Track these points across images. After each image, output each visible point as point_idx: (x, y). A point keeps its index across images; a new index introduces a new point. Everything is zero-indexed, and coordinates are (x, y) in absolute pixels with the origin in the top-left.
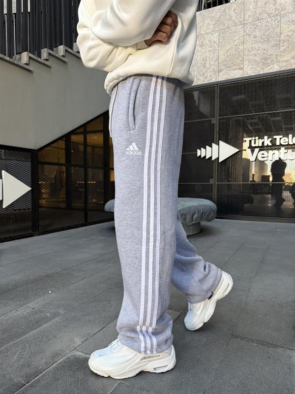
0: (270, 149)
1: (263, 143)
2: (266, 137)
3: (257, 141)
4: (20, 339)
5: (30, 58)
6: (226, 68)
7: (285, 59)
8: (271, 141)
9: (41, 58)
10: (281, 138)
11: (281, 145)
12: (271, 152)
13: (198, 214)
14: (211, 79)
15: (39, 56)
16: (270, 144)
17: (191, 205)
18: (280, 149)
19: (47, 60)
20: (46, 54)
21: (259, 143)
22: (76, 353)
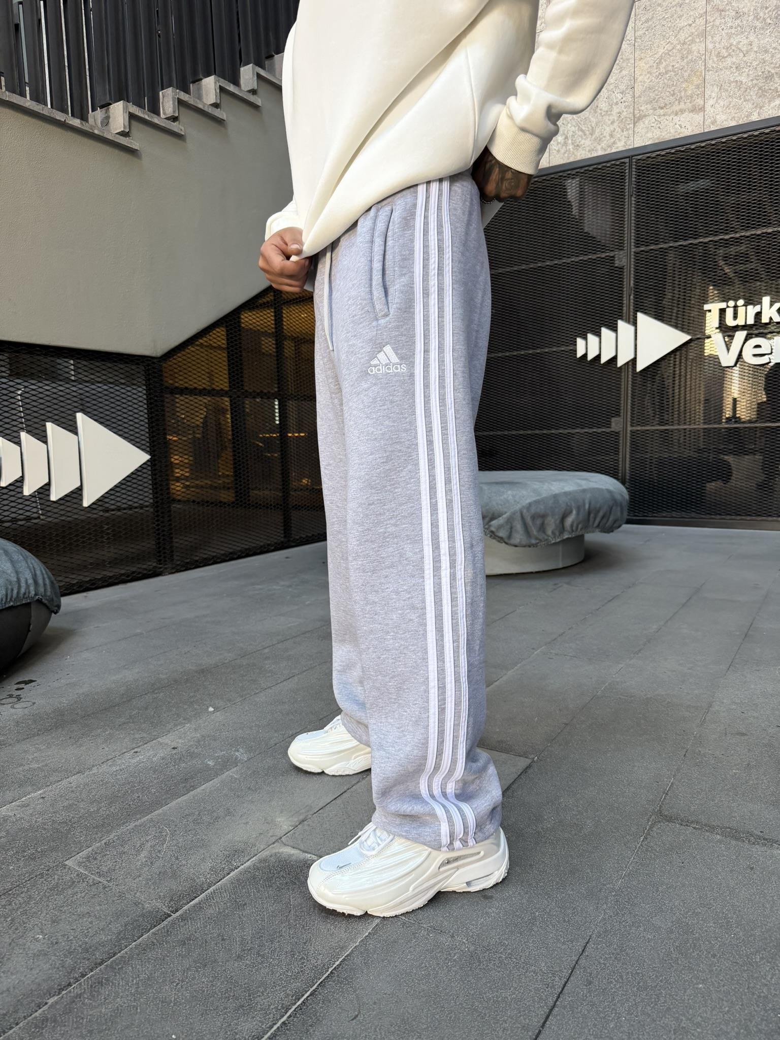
4: (149, 817)
5: (132, 116)
6: (655, 109)
9: (158, 114)
13: (578, 514)
14: (614, 143)
15: (155, 110)
17: (557, 492)
19: (174, 119)
20: (172, 102)
22: (281, 850)
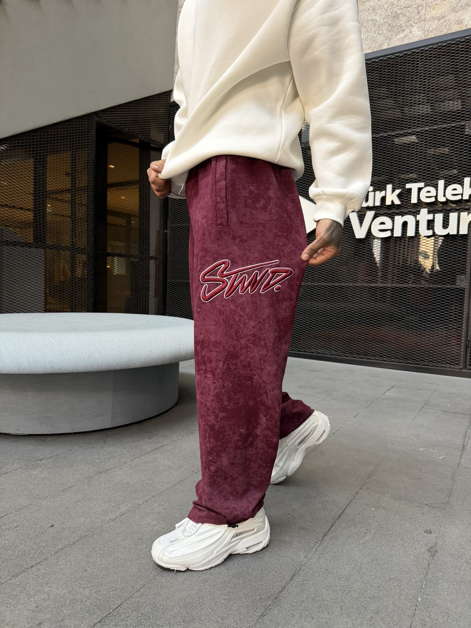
0: (398, 214)
1: (383, 199)
2: (389, 187)
3: (371, 195)
7: (436, 13)
8: (399, 196)
10: (420, 189)
11: (420, 204)
12: (399, 220)
16: (397, 202)
18: (418, 212)
21: (375, 199)
